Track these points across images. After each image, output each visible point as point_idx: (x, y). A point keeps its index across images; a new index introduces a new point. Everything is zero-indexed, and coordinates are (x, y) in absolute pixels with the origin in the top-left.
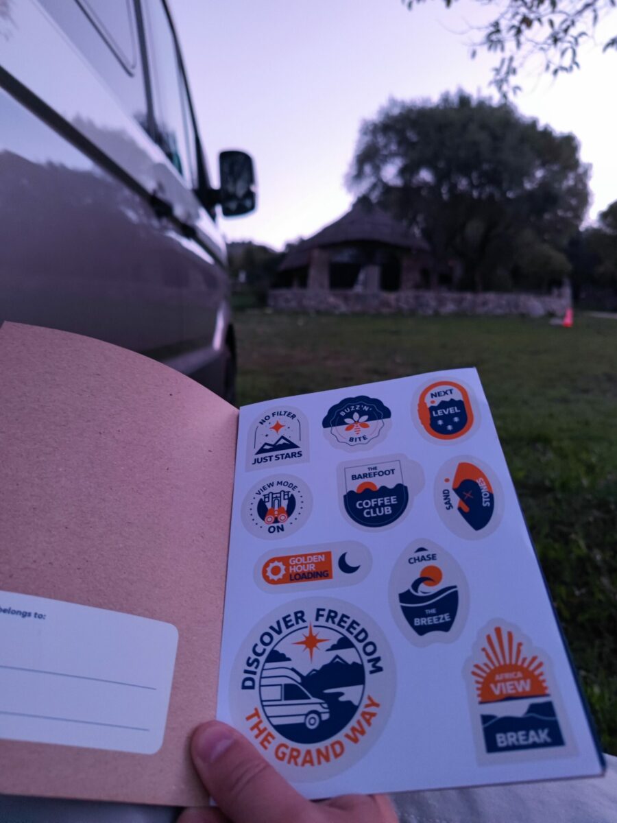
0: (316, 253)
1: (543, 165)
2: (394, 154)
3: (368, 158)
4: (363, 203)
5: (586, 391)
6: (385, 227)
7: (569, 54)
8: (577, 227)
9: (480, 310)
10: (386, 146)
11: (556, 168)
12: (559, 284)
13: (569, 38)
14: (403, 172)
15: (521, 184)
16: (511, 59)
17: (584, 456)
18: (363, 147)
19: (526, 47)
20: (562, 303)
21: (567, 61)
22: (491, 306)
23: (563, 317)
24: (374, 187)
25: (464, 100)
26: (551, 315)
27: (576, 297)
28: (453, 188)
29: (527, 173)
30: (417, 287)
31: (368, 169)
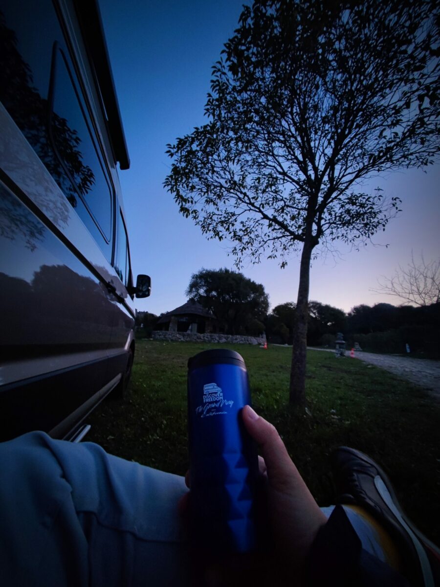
0: (173, 318)
1: (253, 293)
2: (204, 286)
3: (194, 286)
4: (191, 301)
5: (273, 372)
6: (199, 309)
7: (257, 258)
8: (266, 314)
9: (235, 341)
10: (200, 283)
11: (257, 294)
12: (262, 334)
13: (257, 254)
14: (206, 291)
15: (247, 299)
16: (240, 258)
17: (274, 396)
18: (192, 282)
19: (244, 255)
20: (263, 340)
21: (257, 260)
22: (238, 340)
23: (264, 345)
24: (196, 296)
25: (227, 271)
26: (260, 344)
27: (267, 338)
28: (224, 298)
29: (248, 295)
30: (211, 332)
31: (194, 289)
